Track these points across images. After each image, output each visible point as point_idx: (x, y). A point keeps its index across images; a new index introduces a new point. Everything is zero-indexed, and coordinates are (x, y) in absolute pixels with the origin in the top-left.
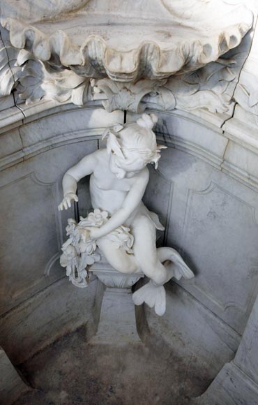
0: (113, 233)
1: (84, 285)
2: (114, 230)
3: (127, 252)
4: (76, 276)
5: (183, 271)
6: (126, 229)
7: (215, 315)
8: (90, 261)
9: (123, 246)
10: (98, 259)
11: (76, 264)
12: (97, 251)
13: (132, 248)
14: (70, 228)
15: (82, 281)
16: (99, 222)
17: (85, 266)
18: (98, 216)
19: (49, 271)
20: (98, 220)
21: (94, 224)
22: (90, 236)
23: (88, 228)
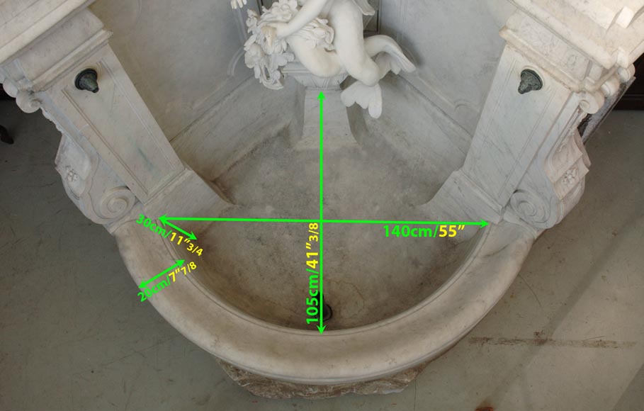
0: (306, 28)
1: (279, 86)
2: (307, 24)
3: (326, 50)
4: (268, 77)
5: (402, 63)
6: (323, 22)
7: (445, 114)
8: (282, 62)
9: (320, 44)
10: (291, 58)
11: (265, 63)
12: (289, 50)
13: (332, 43)
14: (252, 23)
15: (276, 82)
16: (287, 15)
17: (277, 67)
18: (284, 7)
19: (233, 71)
20: (285, 13)
21: (280, 18)
22: (276, 36)
23: (273, 25)
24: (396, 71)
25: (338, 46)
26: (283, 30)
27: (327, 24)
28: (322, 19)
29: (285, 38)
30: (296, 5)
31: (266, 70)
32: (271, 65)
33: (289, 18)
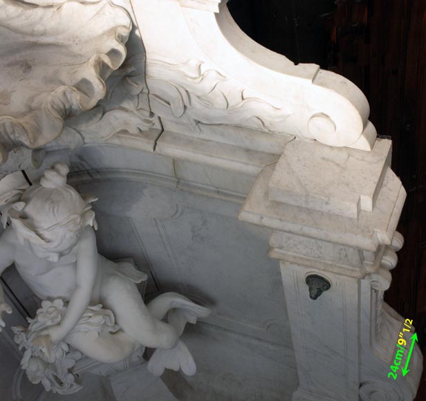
0: (81, 321)
1: (77, 388)
2: (81, 317)
3: (111, 333)
4: (61, 384)
5: (196, 312)
6: (97, 308)
7: (259, 339)
8: (70, 364)
9: (102, 331)
10: (78, 356)
11: (52, 372)
12: (72, 349)
13: (116, 323)
14: (20, 338)
15: (72, 385)
16: (56, 317)
17: (66, 371)
18: (51, 310)
19: (19, 394)
20: (53, 315)
21: (49, 323)
22: (51, 342)
23: (45, 333)
24: (193, 321)
25: (123, 324)
26: (56, 334)
27: (103, 308)
28: (95, 305)
29: (63, 340)
30: (62, 303)
31: (56, 378)
32: (59, 370)
33: (59, 320)
